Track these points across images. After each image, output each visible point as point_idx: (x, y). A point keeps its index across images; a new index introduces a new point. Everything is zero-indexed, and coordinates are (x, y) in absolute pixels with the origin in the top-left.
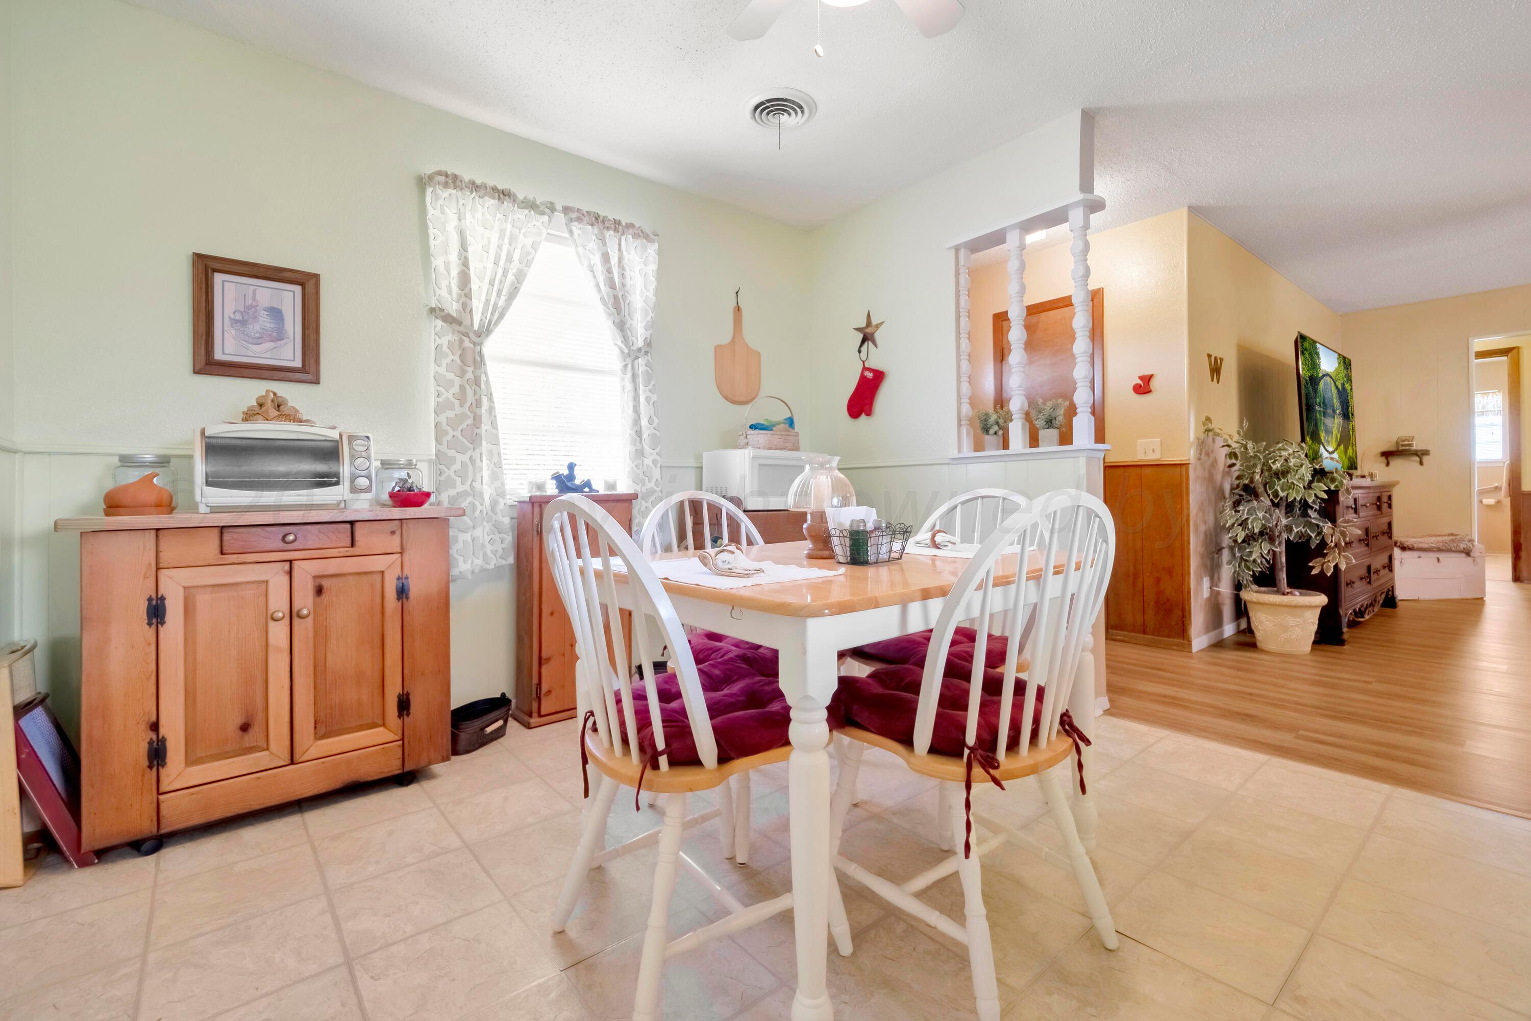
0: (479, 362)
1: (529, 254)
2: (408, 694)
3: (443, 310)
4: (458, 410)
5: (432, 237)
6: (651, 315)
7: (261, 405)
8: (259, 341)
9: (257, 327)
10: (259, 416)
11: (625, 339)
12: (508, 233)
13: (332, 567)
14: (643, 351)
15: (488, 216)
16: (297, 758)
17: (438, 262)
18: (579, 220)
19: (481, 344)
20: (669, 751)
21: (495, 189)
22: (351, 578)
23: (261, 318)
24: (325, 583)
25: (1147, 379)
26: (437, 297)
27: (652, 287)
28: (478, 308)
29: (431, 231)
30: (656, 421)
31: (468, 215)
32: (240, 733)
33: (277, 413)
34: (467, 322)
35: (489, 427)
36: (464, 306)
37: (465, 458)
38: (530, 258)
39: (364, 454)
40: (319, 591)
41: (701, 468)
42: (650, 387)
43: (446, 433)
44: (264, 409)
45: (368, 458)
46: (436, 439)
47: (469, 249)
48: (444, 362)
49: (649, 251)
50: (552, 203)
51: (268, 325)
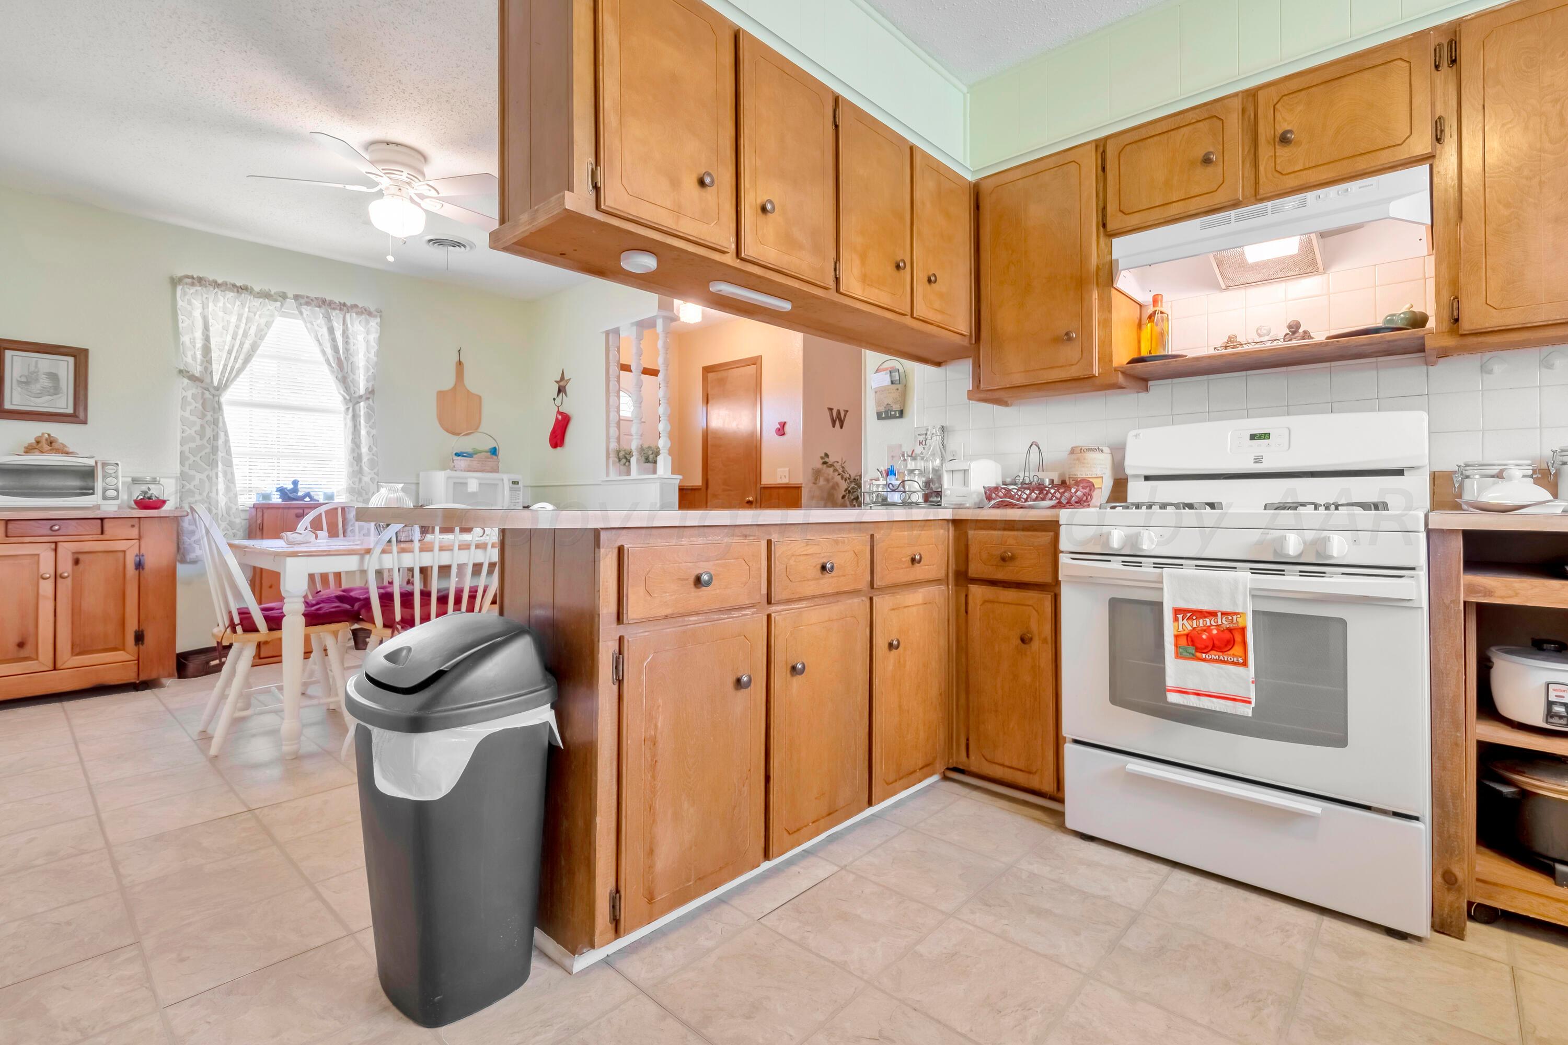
0: (218, 408)
1: (262, 330)
2: (142, 631)
3: (189, 372)
4: (198, 442)
5: (180, 321)
6: (372, 370)
7: (38, 442)
8: (40, 395)
9: (38, 386)
10: (37, 450)
11: (347, 389)
12: (245, 315)
13: (87, 546)
14: (364, 398)
15: (228, 305)
16: (59, 665)
17: (185, 339)
18: (307, 304)
19: (219, 396)
20: (241, 623)
21: (234, 286)
22: (100, 554)
23: (41, 380)
24: (81, 557)
25: (783, 425)
26: (184, 362)
27: (373, 351)
28: (218, 370)
29: (180, 317)
30: (375, 449)
31: (211, 304)
32: (16, 648)
33: (50, 448)
34: (208, 380)
35: (224, 454)
36: (206, 369)
37: (204, 476)
38: (263, 333)
39: (113, 475)
40: (77, 562)
41: (418, 484)
42: (371, 423)
43: (188, 458)
44: (40, 445)
45: (117, 478)
46: (181, 462)
47: (211, 328)
48: (188, 409)
49: (371, 324)
50: (284, 293)
51: (46, 384)
